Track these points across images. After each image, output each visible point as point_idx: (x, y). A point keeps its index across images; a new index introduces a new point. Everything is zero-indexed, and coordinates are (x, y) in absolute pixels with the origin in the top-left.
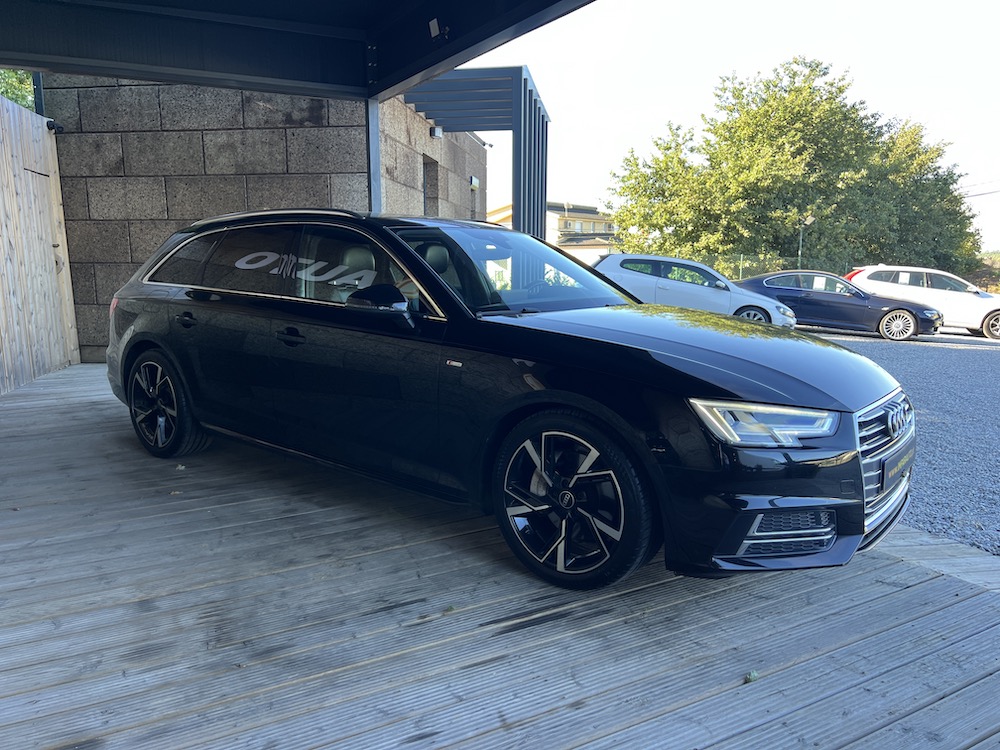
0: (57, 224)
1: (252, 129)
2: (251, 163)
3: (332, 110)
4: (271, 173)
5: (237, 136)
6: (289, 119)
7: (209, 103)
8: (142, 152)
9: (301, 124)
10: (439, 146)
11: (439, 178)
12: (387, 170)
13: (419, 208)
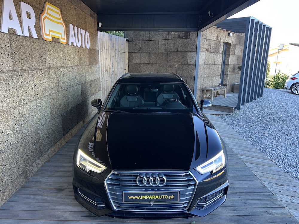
0: (126, 64)
1: (170, 39)
2: (169, 49)
3: (190, 33)
5: (166, 41)
7: (160, 33)
9: (182, 38)
10: (232, 38)
11: (231, 48)
12: (206, 50)
13: (219, 59)
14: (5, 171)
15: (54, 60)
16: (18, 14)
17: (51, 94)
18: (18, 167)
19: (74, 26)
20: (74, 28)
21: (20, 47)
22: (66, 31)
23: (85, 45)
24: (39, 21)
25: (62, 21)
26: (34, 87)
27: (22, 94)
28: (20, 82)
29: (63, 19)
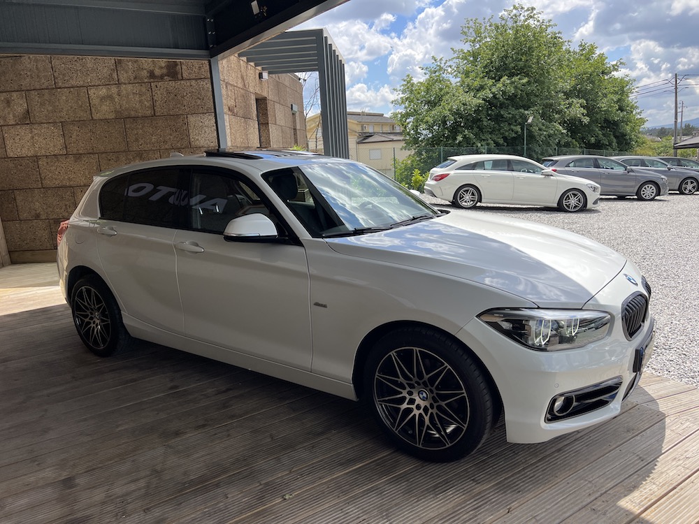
1: (125, 84)
2: (126, 109)
3: (184, 67)
4: (142, 117)
5: (114, 90)
6: (152, 75)
8: (42, 104)
10: (267, 85)
11: (268, 108)
12: (229, 109)
13: (254, 132)
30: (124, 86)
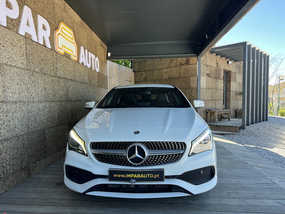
1: (173, 67)
2: (172, 76)
3: (191, 60)
4: (176, 78)
5: (169, 69)
6: (181, 64)
7: (164, 62)
8: (150, 75)
9: (184, 65)
10: (232, 66)
11: (231, 75)
12: (207, 74)
13: (221, 84)
14: (8, 159)
15: (65, 71)
16: (35, 24)
17: (59, 101)
18: (21, 160)
19: (85, 49)
20: (85, 50)
21: (34, 51)
22: (78, 51)
23: (95, 68)
24: (54, 35)
25: (74, 41)
26: (44, 90)
27: (32, 92)
28: (31, 81)
29: (76, 41)
30: (172, 68)
